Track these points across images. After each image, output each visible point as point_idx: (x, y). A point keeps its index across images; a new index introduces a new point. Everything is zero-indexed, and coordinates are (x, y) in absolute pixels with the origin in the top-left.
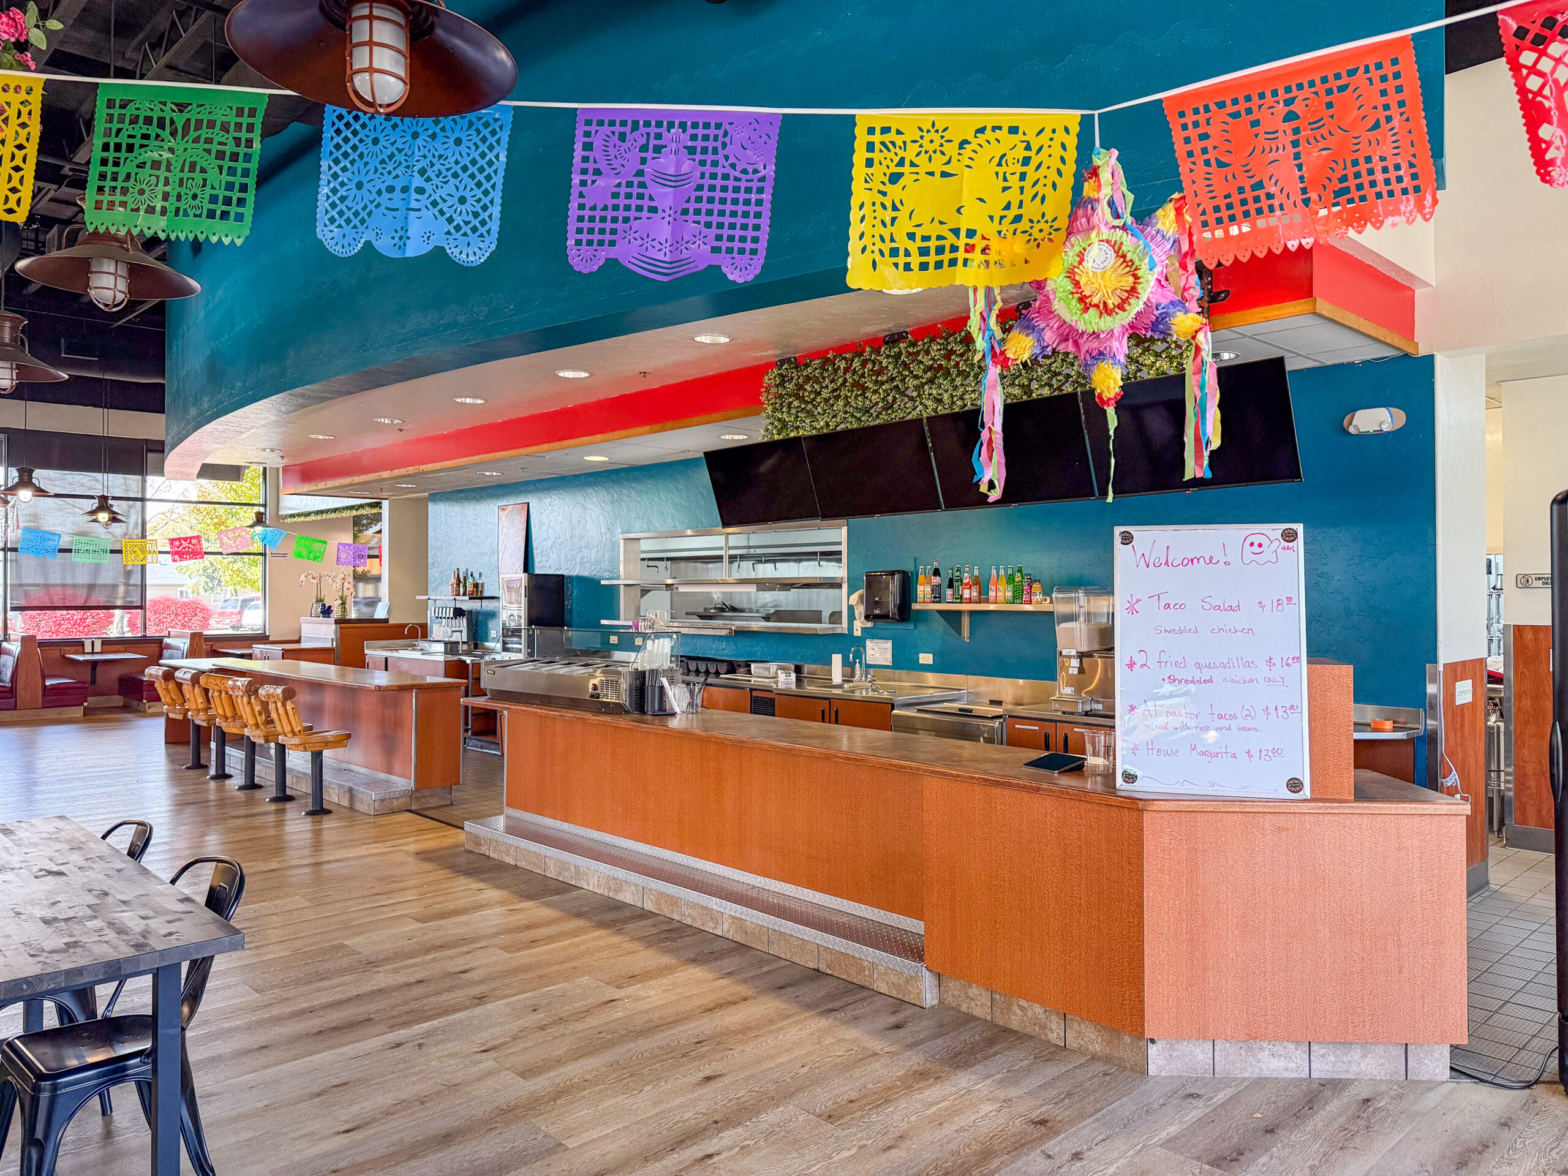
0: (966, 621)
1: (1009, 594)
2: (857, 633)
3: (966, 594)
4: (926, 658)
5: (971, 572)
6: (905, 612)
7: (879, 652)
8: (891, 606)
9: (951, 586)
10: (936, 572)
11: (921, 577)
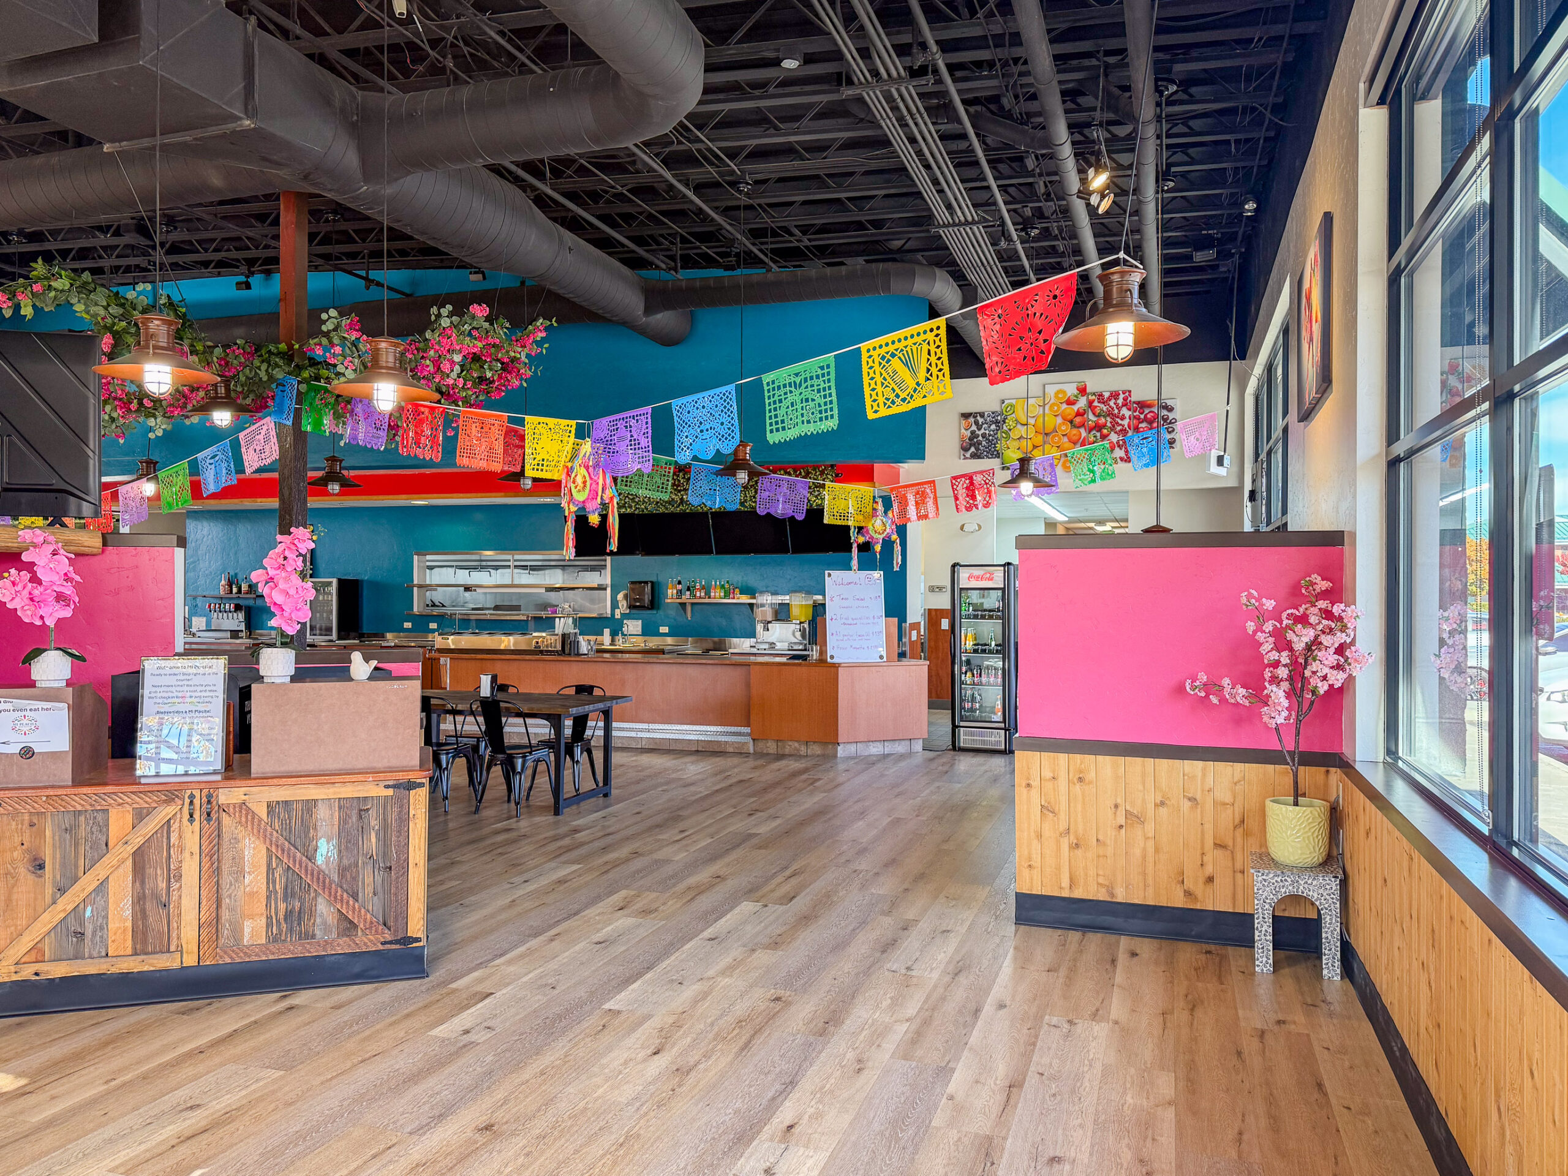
0: (689, 608)
1: (722, 594)
2: (618, 616)
3: (698, 594)
4: (664, 629)
5: (700, 583)
6: (654, 603)
7: (634, 626)
8: (646, 601)
9: (689, 589)
10: (679, 583)
11: (670, 585)
